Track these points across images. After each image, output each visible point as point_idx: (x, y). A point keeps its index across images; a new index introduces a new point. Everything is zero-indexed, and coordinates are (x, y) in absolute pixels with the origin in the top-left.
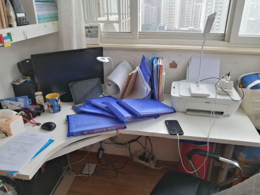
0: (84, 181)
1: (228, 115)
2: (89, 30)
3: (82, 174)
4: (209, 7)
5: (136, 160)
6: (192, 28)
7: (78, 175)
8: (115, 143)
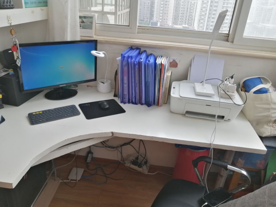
0: (71, 187)
1: (228, 119)
2: (82, 20)
3: (69, 179)
4: (204, 5)
5: (128, 164)
6: (186, 26)
7: (64, 181)
8: (105, 146)
